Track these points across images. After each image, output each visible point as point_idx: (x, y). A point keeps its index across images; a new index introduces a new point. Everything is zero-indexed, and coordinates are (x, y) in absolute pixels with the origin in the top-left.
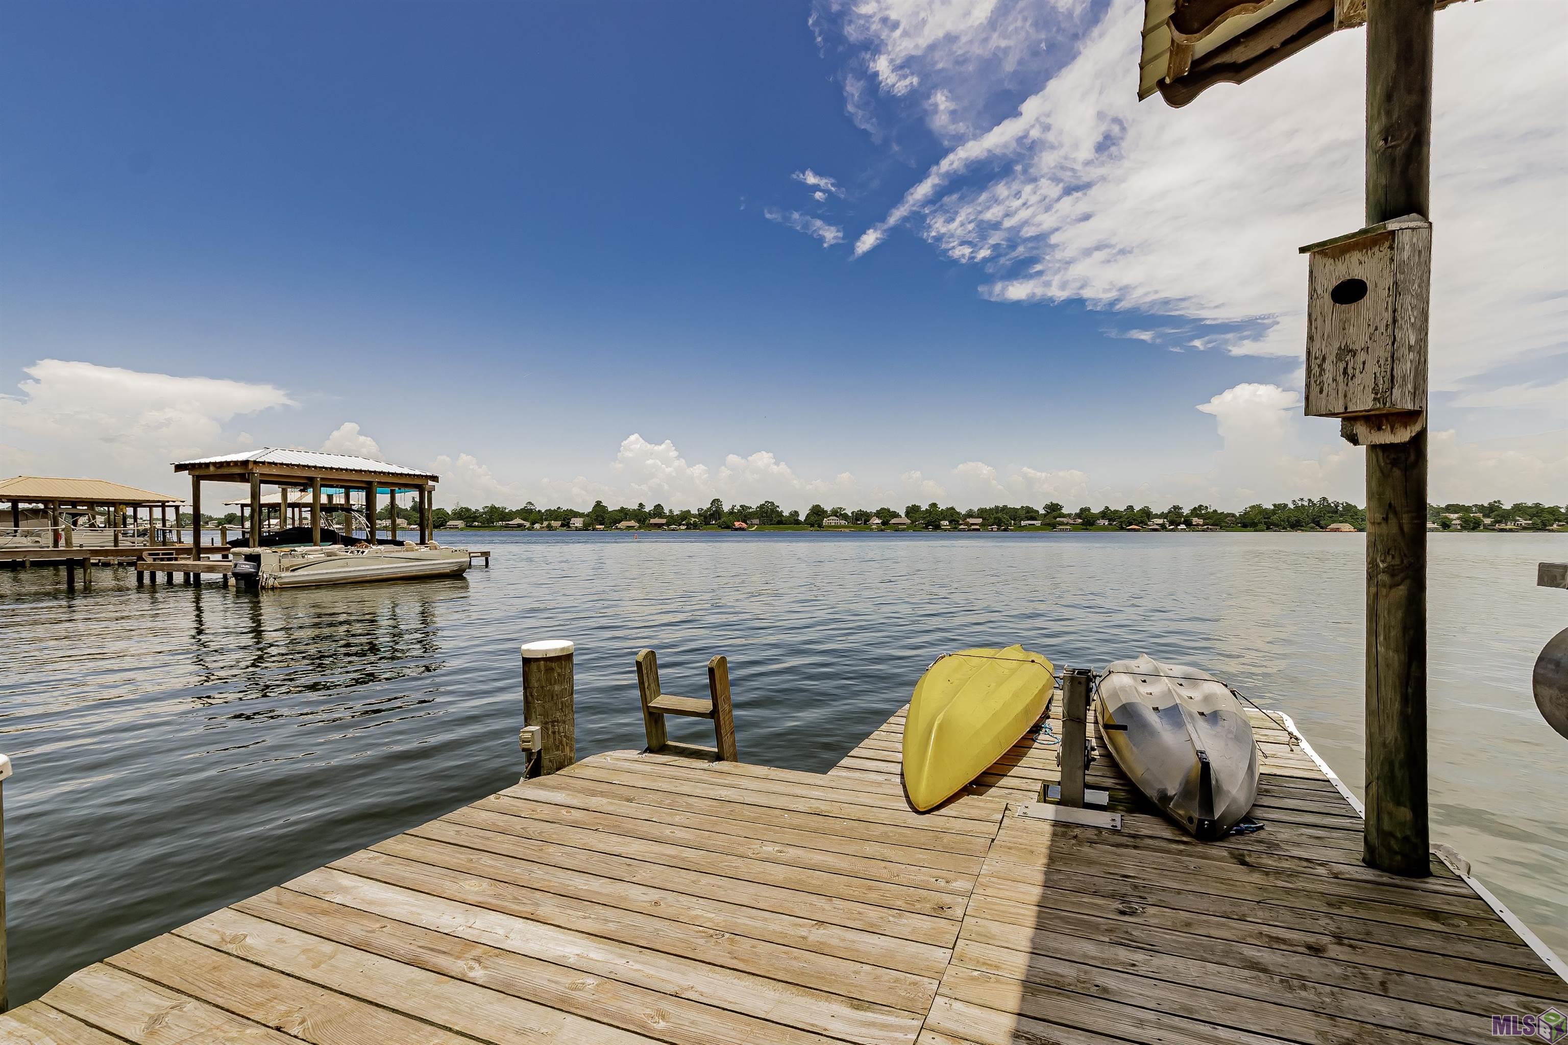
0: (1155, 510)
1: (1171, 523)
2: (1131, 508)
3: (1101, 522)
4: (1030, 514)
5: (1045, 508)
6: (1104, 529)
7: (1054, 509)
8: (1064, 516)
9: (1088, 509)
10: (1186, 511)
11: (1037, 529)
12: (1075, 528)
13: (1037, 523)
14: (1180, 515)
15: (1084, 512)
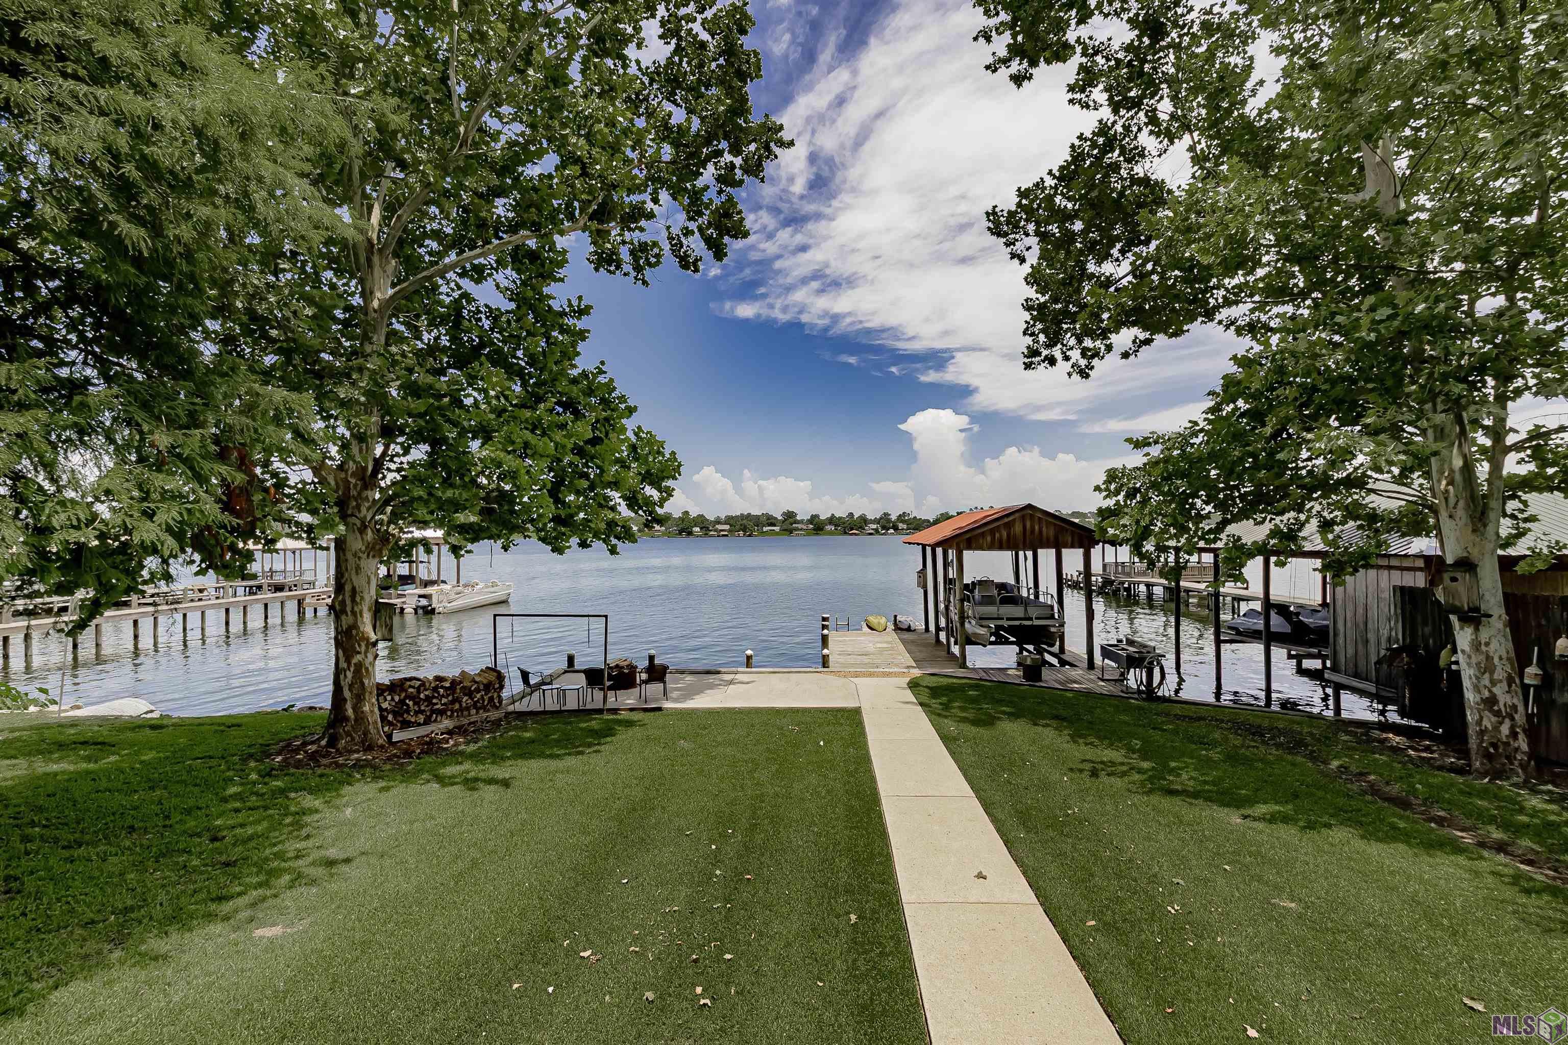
0: (870, 517)
1: (884, 528)
2: (851, 515)
3: (829, 528)
4: (770, 521)
5: (784, 514)
6: (831, 533)
7: (790, 516)
8: (801, 522)
9: (817, 516)
10: (894, 517)
11: (777, 534)
12: (808, 533)
13: (777, 529)
14: (889, 521)
15: (814, 519)
